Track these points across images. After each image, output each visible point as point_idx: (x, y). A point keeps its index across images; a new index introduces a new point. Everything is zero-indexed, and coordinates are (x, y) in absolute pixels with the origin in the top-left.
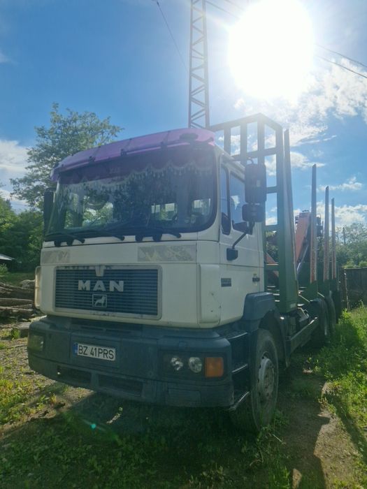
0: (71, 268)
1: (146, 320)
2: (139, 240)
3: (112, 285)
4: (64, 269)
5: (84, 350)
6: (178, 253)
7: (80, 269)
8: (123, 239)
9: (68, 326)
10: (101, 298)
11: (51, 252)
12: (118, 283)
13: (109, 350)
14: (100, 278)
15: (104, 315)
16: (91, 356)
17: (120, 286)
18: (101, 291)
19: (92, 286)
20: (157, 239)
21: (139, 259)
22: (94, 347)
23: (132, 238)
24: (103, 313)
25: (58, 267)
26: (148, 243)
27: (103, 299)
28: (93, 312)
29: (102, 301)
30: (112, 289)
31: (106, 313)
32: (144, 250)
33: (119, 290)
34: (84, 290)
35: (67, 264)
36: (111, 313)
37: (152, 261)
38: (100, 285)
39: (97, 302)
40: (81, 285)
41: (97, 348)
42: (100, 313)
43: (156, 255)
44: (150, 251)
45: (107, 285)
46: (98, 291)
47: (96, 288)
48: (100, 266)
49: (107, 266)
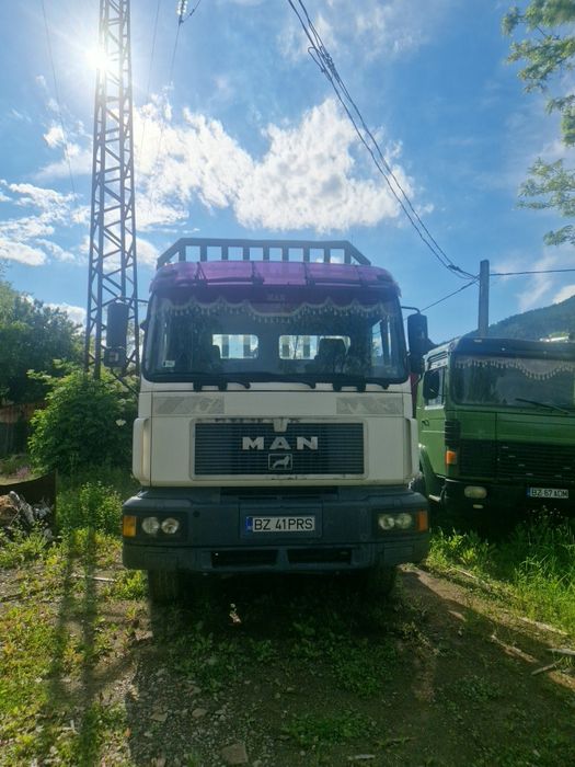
0: (228, 421)
1: (350, 479)
2: (337, 389)
3: (301, 442)
4: (214, 422)
5: (263, 525)
6: (386, 406)
7: (245, 422)
8: (314, 387)
9: (217, 498)
10: (283, 458)
11: (183, 398)
12: (310, 440)
13: (304, 519)
14: (280, 434)
15: (290, 479)
16: (278, 530)
17: (314, 443)
18: (283, 450)
19: (268, 443)
20: (361, 389)
21: (339, 411)
22: (281, 519)
23: (329, 386)
24: (288, 476)
25: (199, 419)
26: (349, 393)
27: (287, 459)
28: (271, 476)
29: (285, 462)
30: (300, 446)
31: (293, 476)
32: (345, 401)
33: (311, 447)
34: (254, 450)
35: (219, 416)
36: (299, 476)
37: (355, 415)
38: (280, 443)
39: (275, 464)
40: (247, 443)
41: (287, 519)
42: (282, 477)
43: (360, 407)
44: (353, 403)
45: (293, 443)
46: (278, 450)
47: (274, 446)
48: (282, 418)
49: (292, 419)
